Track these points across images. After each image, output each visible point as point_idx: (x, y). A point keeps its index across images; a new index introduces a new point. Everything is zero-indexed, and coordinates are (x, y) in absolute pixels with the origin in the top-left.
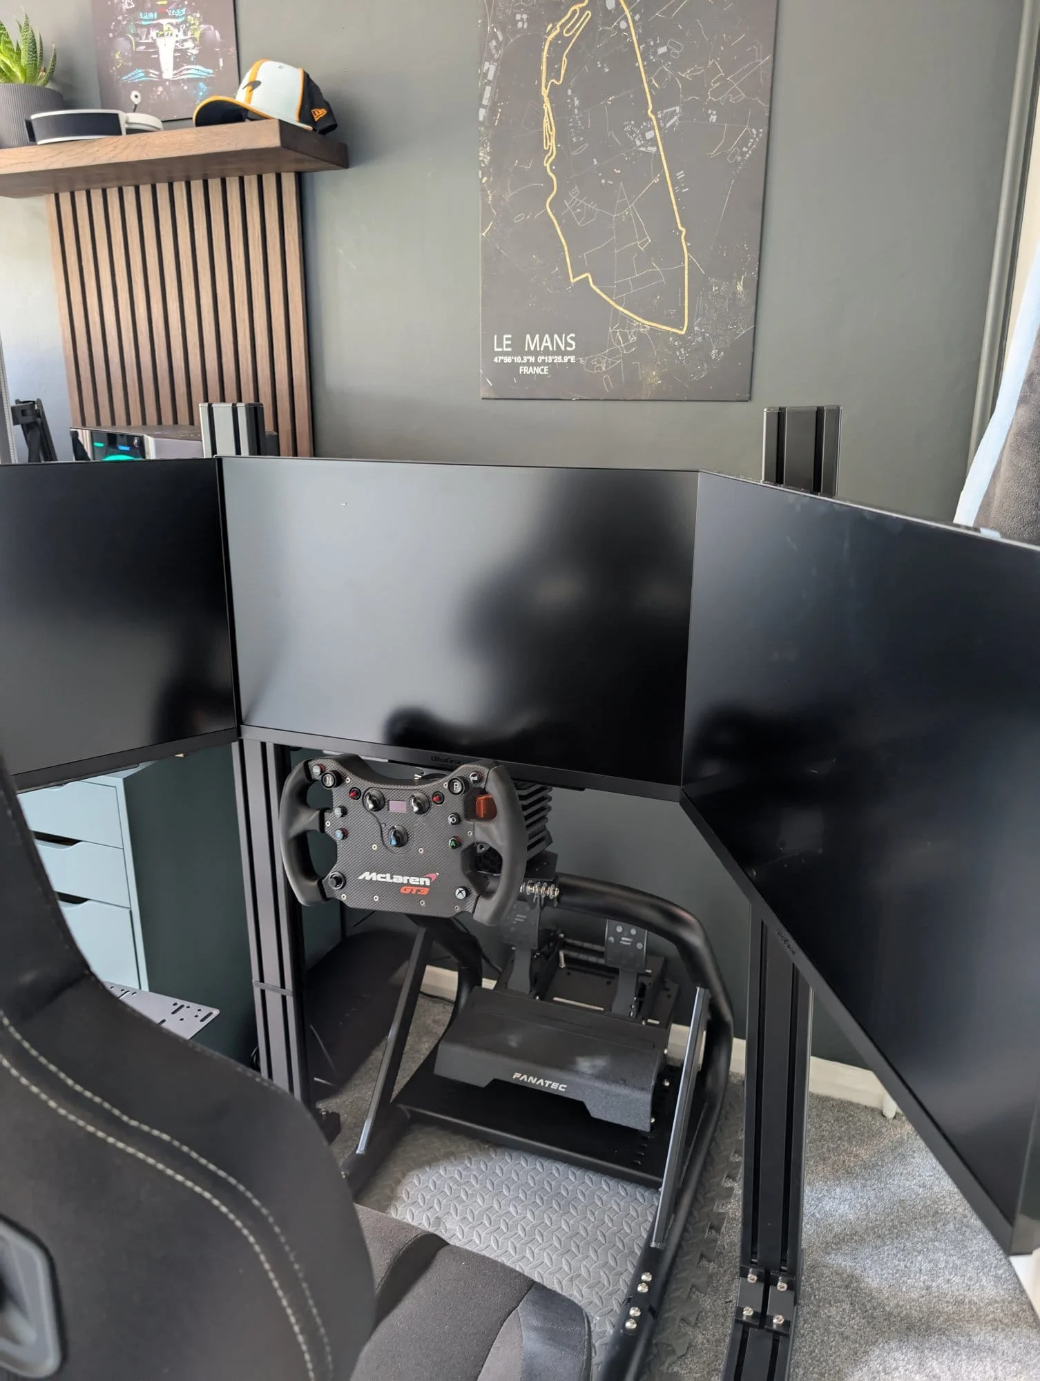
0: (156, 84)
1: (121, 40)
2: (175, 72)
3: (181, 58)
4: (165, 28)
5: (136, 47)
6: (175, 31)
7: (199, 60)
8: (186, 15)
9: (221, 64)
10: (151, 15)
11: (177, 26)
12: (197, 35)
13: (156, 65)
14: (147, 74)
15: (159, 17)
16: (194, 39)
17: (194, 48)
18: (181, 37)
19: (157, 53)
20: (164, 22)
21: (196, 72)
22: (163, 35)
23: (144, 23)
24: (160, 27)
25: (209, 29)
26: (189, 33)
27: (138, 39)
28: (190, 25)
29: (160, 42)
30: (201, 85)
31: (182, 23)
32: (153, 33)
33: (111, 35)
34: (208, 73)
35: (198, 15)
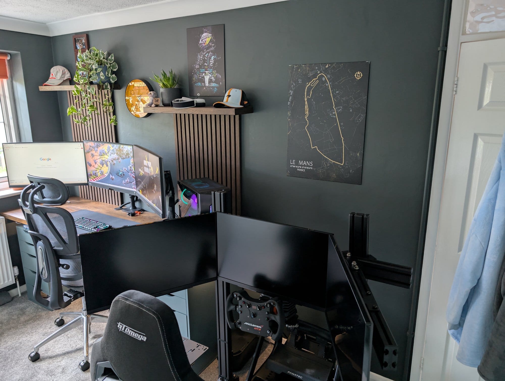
0: (204, 87)
1: (195, 75)
2: (209, 84)
3: (210, 81)
4: (207, 73)
5: (199, 77)
6: (209, 74)
7: (215, 82)
8: (212, 71)
9: (221, 84)
10: (203, 70)
11: (210, 73)
12: (215, 76)
13: (204, 82)
14: (201, 84)
15: (205, 71)
16: (214, 77)
17: (214, 79)
18: (211, 76)
19: (204, 79)
20: (207, 72)
21: (214, 85)
22: (206, 75)
23: (201, 71)
24: (205, 73)
25: (218, 75)
26: (213, 75)
27: (199, 75)
28: (213, 73)
29: (205, 77)
30: (215, 88)
31: (211, 72)
32: (204, 74)
33: (193, 74)
34: (217, 85)
35: (215, 71)
